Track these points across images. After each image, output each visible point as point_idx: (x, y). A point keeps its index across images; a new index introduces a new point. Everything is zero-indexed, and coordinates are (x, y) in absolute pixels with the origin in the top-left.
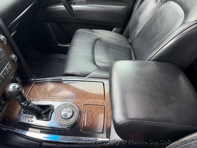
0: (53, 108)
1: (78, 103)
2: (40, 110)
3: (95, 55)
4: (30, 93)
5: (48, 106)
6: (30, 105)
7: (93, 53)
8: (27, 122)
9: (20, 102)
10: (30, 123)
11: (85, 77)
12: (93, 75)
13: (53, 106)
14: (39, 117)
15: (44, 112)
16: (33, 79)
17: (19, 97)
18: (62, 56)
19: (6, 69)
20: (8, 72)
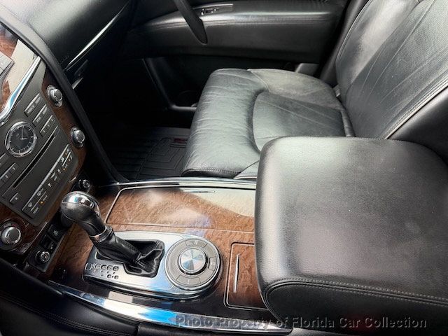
0: (161, 248)
1: (217, 239)
2: (134, 252)
3: (254, 126)
4: (112, 215)
5: (151, 244)
6: (113, 240)
7: (250, 123)
8: (105, 278)
9: (89, 234)
10: (112, 280)
11: (232, 177)
12: (251, 174)
13: (162, 244)
14: (132, 267)
15: (142, 257)
16: (118, 184)
17: (89, 222)
18: (179, 132)
19: (62, 161)
20: (66, 167)
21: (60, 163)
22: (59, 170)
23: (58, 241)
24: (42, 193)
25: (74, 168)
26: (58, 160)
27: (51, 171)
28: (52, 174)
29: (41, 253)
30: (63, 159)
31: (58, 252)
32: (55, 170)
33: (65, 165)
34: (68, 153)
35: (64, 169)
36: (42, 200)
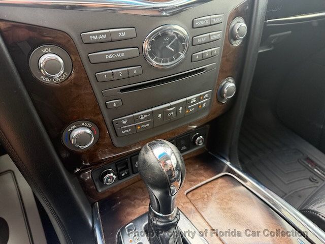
4: (198, 191)
16: (228, 163)
19: (192, 102)
20: (191, 110)
21: (188, 102)
22: (181, 109)
23: (133, 173)
24: (145, 119)
25: (199, 118)
26: (188, 98)
27: (172, 103)
28: (171, 107)
29: (109, 172)
30: (195, 101)
31: (126, 183)
32: (177, 106)
33: (191, 108)
34: (203, 99)
35: (187, 111)
36: (140, 125)
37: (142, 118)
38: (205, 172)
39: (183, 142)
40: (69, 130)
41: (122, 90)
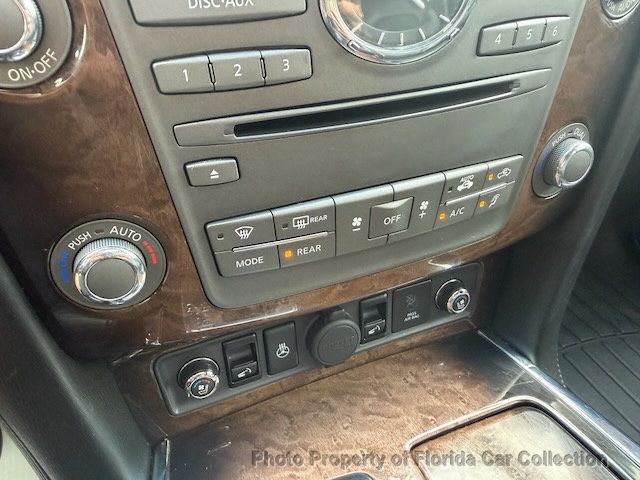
19: (460, 188)
20: (453, 214)
21: (448, 187)
22: (424, 205)
23: (269, 372)
24: (312, 229)
25: (474, 238)
26: (451, 175)
27: (400, 187)
28: (394, 197)
29: (203, 367)
30: (470, 184)
31: (249, 395)
32: (415, 196)
33: (456, 206)
34: (496, 182)
35: (442, 216)
36: (294, 247)
37: (301, 225)
38: (465, 387)
39: (411, 300)
40: (72, 246)
41: (241, 129)
